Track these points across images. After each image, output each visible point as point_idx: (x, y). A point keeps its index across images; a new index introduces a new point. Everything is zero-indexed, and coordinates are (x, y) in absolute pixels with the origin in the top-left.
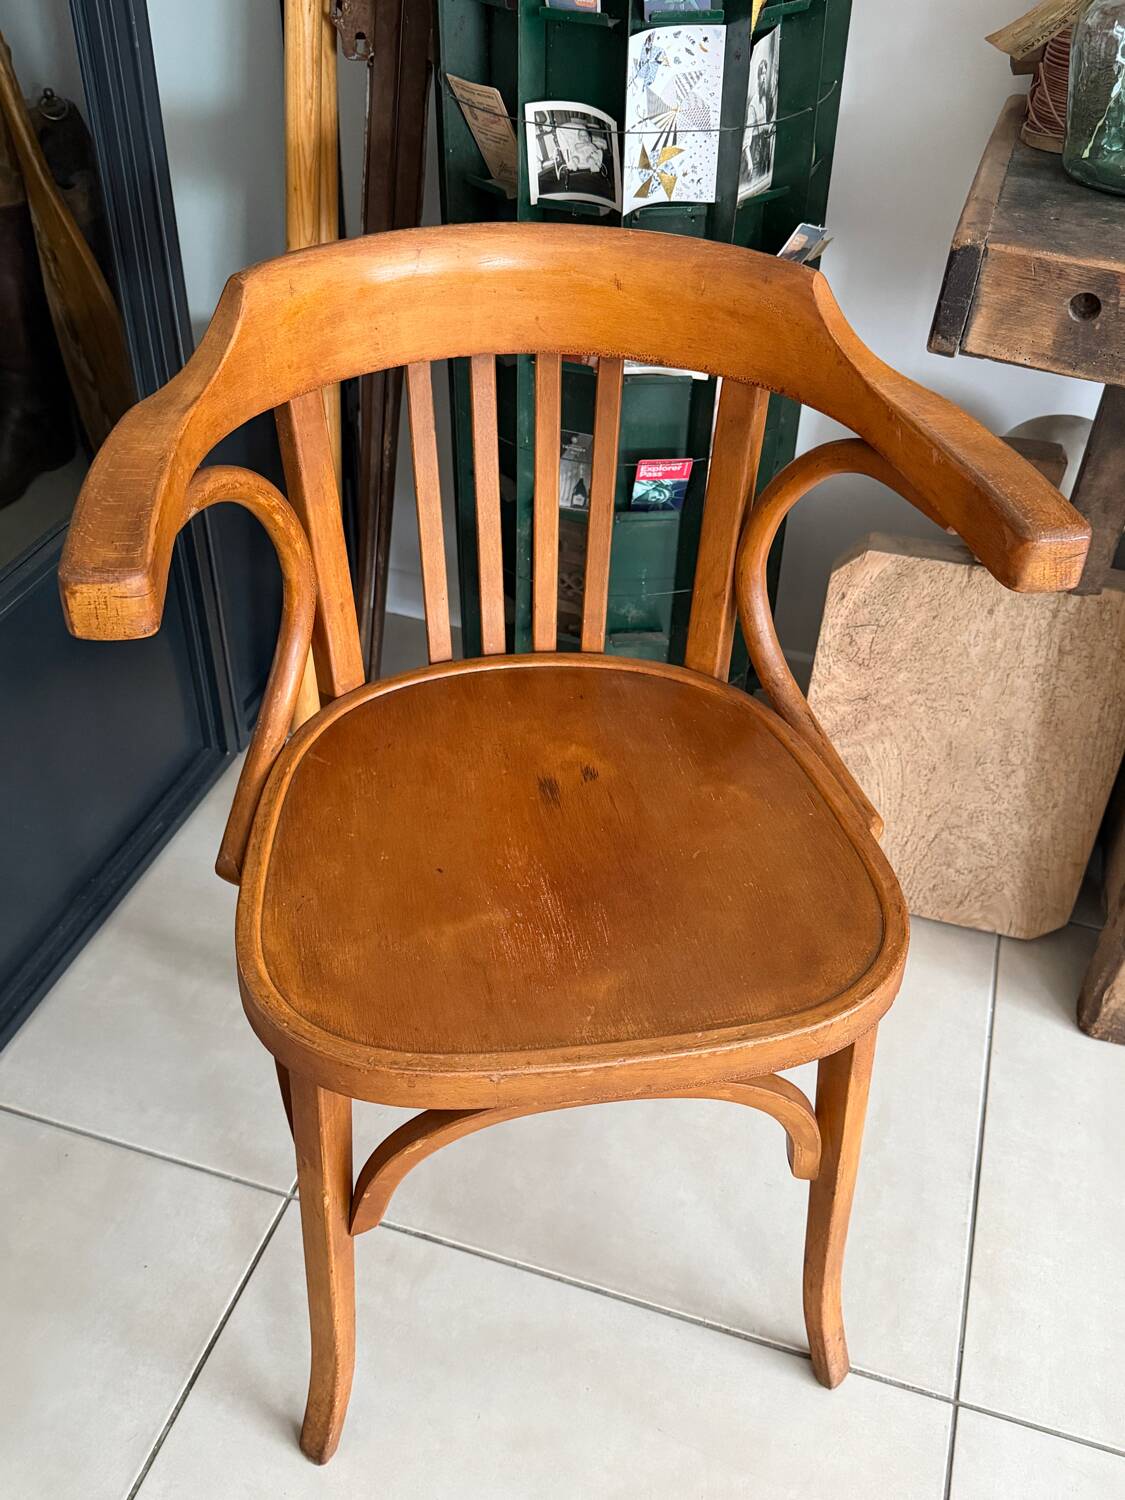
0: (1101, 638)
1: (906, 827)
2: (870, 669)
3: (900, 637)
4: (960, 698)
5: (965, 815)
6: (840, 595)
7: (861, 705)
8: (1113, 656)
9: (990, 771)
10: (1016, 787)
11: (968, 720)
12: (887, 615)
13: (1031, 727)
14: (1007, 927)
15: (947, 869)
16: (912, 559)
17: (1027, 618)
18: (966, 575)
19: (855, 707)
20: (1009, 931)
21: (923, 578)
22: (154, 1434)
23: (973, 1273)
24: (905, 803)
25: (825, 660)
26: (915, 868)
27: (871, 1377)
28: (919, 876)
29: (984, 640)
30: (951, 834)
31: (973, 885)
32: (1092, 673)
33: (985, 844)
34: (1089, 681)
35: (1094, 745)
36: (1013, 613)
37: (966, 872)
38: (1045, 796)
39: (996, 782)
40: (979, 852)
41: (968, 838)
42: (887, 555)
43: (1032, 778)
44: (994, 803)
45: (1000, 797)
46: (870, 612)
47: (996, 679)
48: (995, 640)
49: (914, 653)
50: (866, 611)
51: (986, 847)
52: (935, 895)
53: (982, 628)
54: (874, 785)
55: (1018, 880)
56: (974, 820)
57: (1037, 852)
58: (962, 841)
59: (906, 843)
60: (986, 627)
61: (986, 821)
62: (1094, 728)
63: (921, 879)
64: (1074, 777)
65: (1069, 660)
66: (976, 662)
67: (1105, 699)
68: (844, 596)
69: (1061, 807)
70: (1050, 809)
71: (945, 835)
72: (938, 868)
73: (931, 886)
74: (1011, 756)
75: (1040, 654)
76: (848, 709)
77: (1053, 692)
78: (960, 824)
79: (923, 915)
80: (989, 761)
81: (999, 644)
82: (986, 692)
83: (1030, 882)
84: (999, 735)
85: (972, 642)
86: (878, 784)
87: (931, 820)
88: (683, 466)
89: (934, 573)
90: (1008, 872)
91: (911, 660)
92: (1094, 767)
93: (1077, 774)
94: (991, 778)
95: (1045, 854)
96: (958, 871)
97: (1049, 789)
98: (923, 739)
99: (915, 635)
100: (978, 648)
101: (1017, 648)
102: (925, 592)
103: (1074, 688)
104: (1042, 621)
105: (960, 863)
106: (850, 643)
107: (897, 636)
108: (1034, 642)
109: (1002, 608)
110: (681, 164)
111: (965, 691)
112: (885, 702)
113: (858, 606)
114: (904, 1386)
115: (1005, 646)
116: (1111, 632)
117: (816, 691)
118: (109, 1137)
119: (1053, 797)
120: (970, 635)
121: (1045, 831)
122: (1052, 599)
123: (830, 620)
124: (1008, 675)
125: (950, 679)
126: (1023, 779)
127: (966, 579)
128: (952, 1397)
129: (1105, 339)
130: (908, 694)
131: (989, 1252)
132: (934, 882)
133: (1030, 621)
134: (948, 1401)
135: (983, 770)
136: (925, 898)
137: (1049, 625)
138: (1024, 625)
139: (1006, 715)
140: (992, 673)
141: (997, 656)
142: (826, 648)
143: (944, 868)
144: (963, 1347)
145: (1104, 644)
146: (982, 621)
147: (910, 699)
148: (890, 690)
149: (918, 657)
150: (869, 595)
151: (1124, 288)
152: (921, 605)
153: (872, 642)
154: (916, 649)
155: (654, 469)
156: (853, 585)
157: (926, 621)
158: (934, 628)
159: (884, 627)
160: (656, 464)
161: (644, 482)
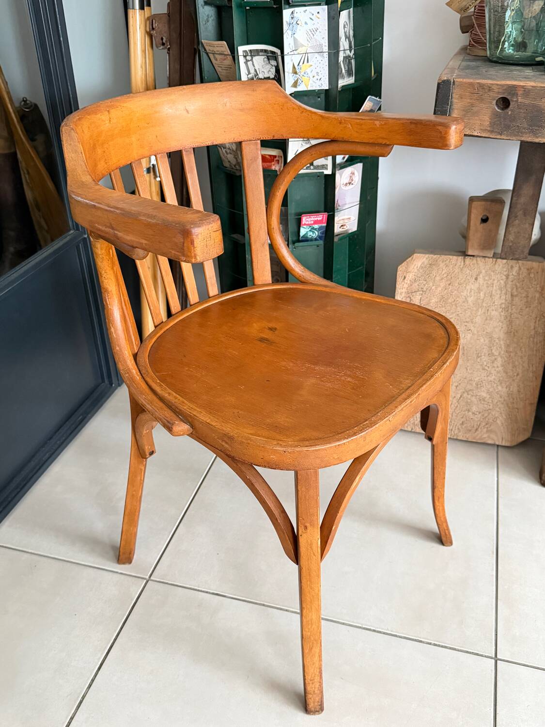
0: (531, 287)
3: (434, 296)
4: (466, 324)
5: (474, 384)
6: (403, 277)
8: (537, 295)
9: (484, 359)
10: (498, 367)
11: (471, 335)
12: (426, 285)
13: (502, 335)
14: (501, 440)
15: (468, 412)
16: (436, 256)
17: (494, 280)
18: (463, 262)
20: (502, 443)
21: (442, 265)
22: (81, 692)
23: (499, 598)
26: (452, 414)
27: (450, 648)
28: (455, 418)
29: (474, 293)
30: (468, 394)
31: (482, 420)
32: (528, 304)
33: (485, 398)
34: (527, 309)
35: (533, 341)
36: (487, 278)
37: (477, 413)
38: (512, 370)
39: (488, 365)
40: (483, 402)
41: (477, 395)
42: (424, 255)
43: (505, 361)
44: (487, 376)
45: (490, 373)
46: (418, 285)
47: (482, 312)
48: (480, 293)
49: (441, 303)
50: (416, 284)
51: (486, 399)
52: (463, 427)
53: (473, 288)
55: (504, 415)
56: (479, 386)
57: (511, 400)
58: (474, 397)
60: (474, 287)
61: (485, 386)
62: (533, 333)
63: (456, 419)
64: (526, 359)
65: (516, 299)
66: (472, 305)
67: (536, 318)
68: (405, 278)
69: (520, 375)
70: (515, 377)
71: (465, 395)
72: (463, 413)
73: (461, 422)
74: (493, 351)
75: (502, 298)
77: (511, 317)
78: (472, 389)
79: (459, 438)
80: (483, 355)
81: (482, 295)
82: (478, 320)
83: (509, 415)
84: (487, 341)
85: (469, 295)
87: (458, 388)
88: (323, 217)
89: (447, 262)
90: (498, 411)
92: (535, 352)
93: (526, 357)
94: (485, 364)
95: (515, 400)
96: (473, 413)
97: (514, 366)
99: (441, 294)
100: (472, 298)
101: (491, 296)
102: (444, 272)
103: (520, 313)
104: (501, 281)
105: (474, 409)
107: (432, 296)
108: (499, 292)
109: (481, 276)
110: (311, 72)
111: (468, 320)
113: (412, 282)
114: (467, 652)
115: (485, 295)
116: (536, 283)
118: (56, 557)
119: (516, 370)
120: (467, 292)
121: (514, 388)
122: (505, 270)
123: (399, 291)
124: (488, 310)
125: (460, 315)
126: (501, 363)
127: (462, 264)
128: (494, 656)
129: (513, 119)
131: (506, 587)
132: (463, 420)
133: (496, 281)
134: (491, 658)
135: (481, 360)
136: (458, 429)
137: (505, 283)
138: (493, 284)
139: (489, 330)
140: (480, 310)
141: (482, 301)
143: (467, 412)
144: (497, 632)
145: (532, 289)
146: (472, 284)
149: (443, 305)
150: (417, 276)
151: (520, 93)
152: (442, 279)
153: (420, 300)
154: (442, 301)
155: (309, 220)
156: (409, 272)
157: (446, 286)
158: (450, 289)
159: (425, 291)
160: (310, 218)
161: (305, 226)
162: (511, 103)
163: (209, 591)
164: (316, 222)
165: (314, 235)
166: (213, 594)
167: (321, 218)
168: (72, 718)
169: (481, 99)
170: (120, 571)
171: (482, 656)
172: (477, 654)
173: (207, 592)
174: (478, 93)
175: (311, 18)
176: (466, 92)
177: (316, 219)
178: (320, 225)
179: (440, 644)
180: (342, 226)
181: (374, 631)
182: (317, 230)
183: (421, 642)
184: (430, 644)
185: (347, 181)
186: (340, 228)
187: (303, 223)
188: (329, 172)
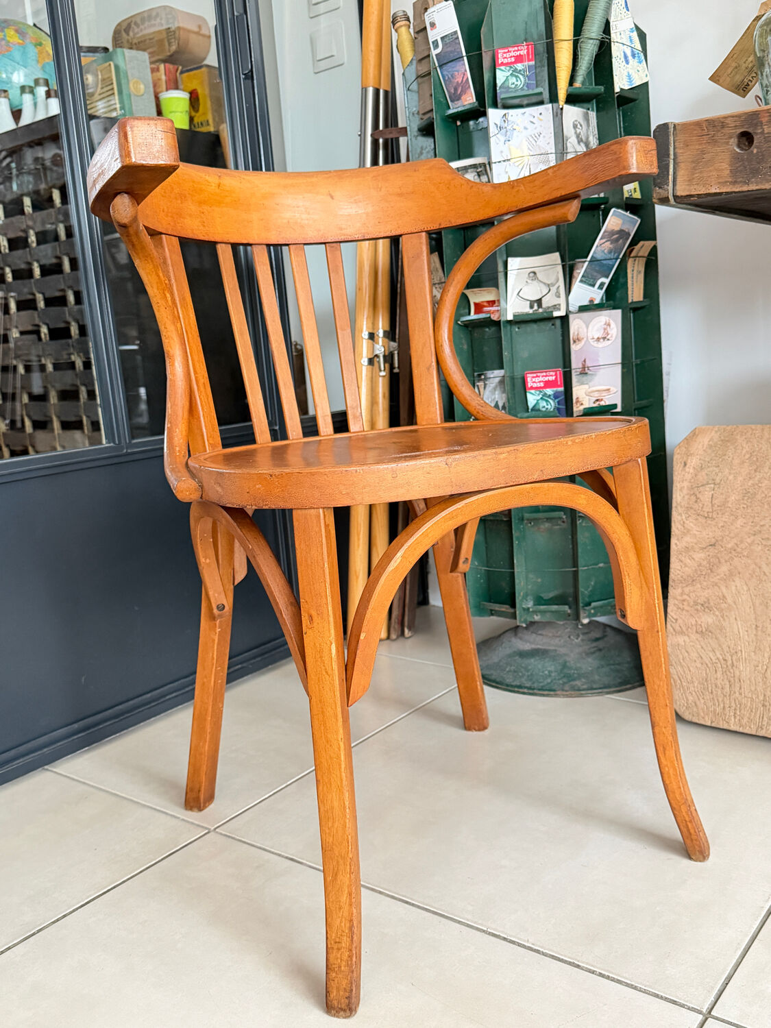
1: (764, 656)
2: (714, 519)
3: (732, 490)
6: (683, 464)
7: (712, 551)
12: (720, 474)
16: (729, 427)
19: (708, 553)
21: (741, 440)
24: (759, 633)
25: (679, 518)
42: (711, 427)
46: (707, 475)
49: (745, 502)
50: (703, 473)
54: (732, 620)
59: (766, 670)
68: (685, 464)
76: (702, 555)
86: (736, 619)
88: (556, 375)
89: (749, 434)
91: (744, 508)
98: (765, 574)
99: (743, 487)
102: (744, 451)
106: (696, 502)
112: (729, 546)
113: (697, 471)
117: (676, 544)
123: (678, 485)
129: (762, 158)
130: (746, 537)
142: (679, 508)
147: (749, 540)
148: (732, 535)
149: (749, 504)
150: (704, 461)
151: (765, 120)
152: (743, 462)
153: (712, 497)
154: (746, 498)
155: (536, 380)
156: (691, 454)
157: (750, 474)
158: (756, 479)
159: (719, 484)
160: (537, 376)
161: (533, 391)
162: (755, 137)
163: (283, 854)
164: (548, 384)
166: (287, 858)
167: (554, 378)
168: (9, 948)
169: (713, 141)
170: (182, 817)
171: (682, 1006)
172: (674, 1002)
173: (280, 855)
174: (708, 135)
175: (532, 122)
176: (693, 136)
177: (546, 379)
178: (555, 389)
179: (611, 975)
180: (597, 400)
181: (505, 939)
182: (552, 397)
183: (578, 966)
184: (593, 972)
185: (600, 334)
186: (594, 403)
187: (529, 386)
188: (562, 313)
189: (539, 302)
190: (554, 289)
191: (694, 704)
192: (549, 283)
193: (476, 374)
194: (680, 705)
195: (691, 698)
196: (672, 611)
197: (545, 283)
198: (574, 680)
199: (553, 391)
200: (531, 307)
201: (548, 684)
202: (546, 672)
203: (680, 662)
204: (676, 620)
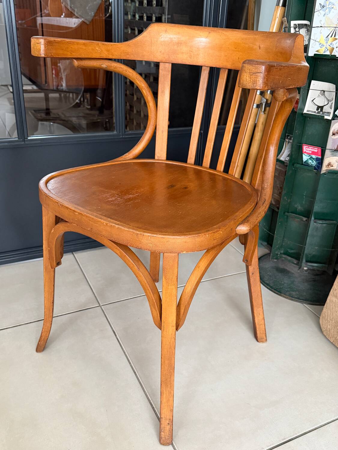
155: (308, 149)
160: (308, 148)
161: (306, 154)
164: (313, 153)
165: (313, 164)
167: (317, 151)
177: (313, 150)
178: (317, 156)
182: (315, 160)
187: (304, 151)
188: (330, 118)
189: (322, 108)
190: (330, 103)
191: (329, 330)
192: (329, 99)
193: (287, 134)
194: (324, 327)
195: (329, 327)
196: (335, 285)
197: (327, 99)
198: (293, 291)
199: (316, 157)
200: (317, 109)
201: (281, 288)
202: (283, 282)
203: (330, 309)
204: (336, 290)
